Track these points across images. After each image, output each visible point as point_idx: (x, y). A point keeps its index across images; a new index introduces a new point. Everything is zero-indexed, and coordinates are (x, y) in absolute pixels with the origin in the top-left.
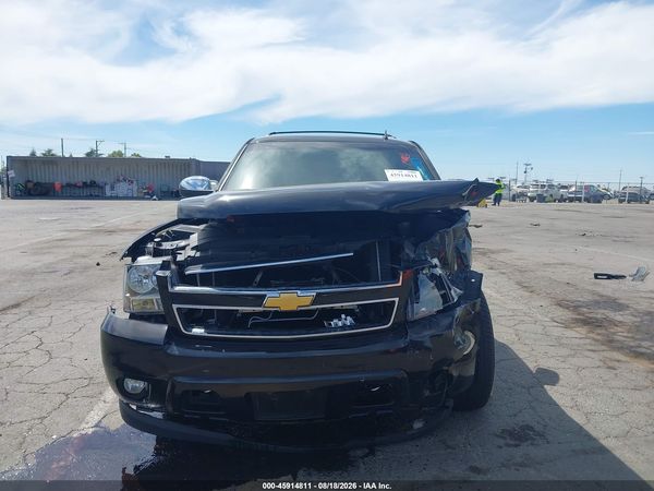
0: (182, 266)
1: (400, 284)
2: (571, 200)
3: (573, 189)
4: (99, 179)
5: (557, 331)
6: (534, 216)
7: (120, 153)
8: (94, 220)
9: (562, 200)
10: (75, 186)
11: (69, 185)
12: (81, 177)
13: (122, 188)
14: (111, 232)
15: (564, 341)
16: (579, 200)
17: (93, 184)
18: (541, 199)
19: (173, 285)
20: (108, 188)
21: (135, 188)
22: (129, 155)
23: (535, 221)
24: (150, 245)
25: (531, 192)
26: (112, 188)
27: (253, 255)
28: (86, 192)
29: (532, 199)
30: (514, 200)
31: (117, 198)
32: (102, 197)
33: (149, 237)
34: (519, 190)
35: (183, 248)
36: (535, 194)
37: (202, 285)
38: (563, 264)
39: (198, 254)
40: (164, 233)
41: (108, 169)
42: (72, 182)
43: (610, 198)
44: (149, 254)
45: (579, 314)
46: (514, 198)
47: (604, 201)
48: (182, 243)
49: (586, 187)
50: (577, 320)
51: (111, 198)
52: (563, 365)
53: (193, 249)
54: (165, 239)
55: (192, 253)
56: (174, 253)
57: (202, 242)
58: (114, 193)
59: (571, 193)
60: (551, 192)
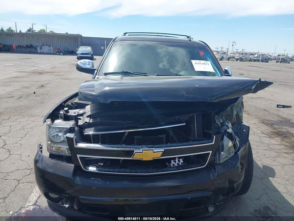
0: (82, 128)
1: (213, 143)
2: (255, 61)
3: (256, 55)
4: (34, 44)
5: (267, 140)
6: (239, 69)
7: (44, 30)
8: (33, 66)
9: (250, 60)
10: (23, 47)
11: (19, 46)
12: (25, 42)
13: (46, 49)
14: (41, 73)
15: (271, 147)
16: (258, 61)
17: (31, 46)
18: (241, 60)
19: (77, 142)
20: (38, 48)
21: (52, 49)
22: (48, 31)
23: (242, 72)
24: (62, 112)
25: (237, 56)
26: (41, 49)
27: (125, 123)
28: (28, 50)
29: (237, 60)
30: (229, 60)
31: (43, 53)
32: (37, 53)
33: (61, 107)
34: (232, 55)
35: (82, 115)
36: (238, 57)
37: (94, 143)
38: (260, 98)
39: (91, 121)
40: (69, 103)
41: (38, 39)
42: (21, 45)
43: (272, 60)
44: (61, 118)
45: (274, 129)
46: (229, 59)
47: (270, 61)
48: (81, 111)
49: (262, 55)
50: (274, 133)
51: (40, 53)
52: (275, 163)
53: (88, 117)
54: (71, 108)
55: (87, 120)
56: (76, 118)
57: (93, 112)
58: (42, 51)
59: (255, 57)
60: (246, 56)
